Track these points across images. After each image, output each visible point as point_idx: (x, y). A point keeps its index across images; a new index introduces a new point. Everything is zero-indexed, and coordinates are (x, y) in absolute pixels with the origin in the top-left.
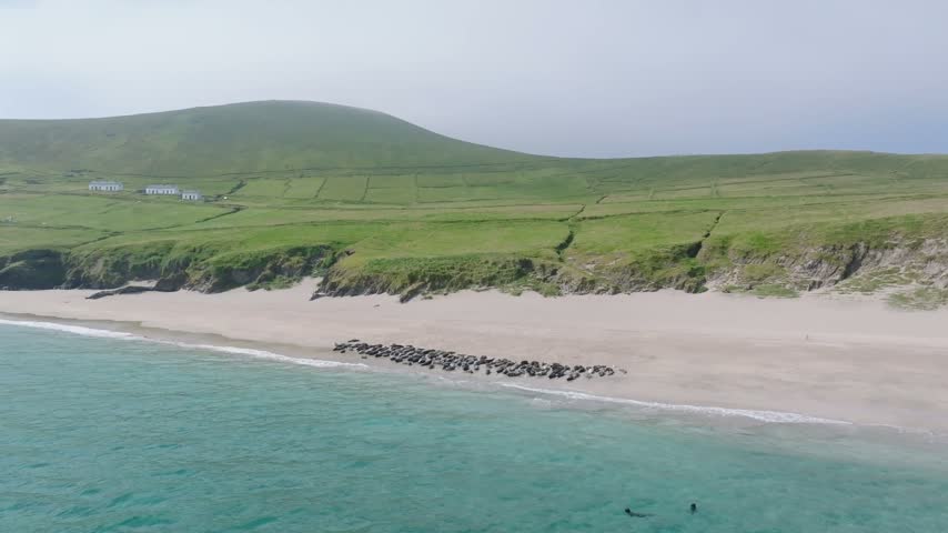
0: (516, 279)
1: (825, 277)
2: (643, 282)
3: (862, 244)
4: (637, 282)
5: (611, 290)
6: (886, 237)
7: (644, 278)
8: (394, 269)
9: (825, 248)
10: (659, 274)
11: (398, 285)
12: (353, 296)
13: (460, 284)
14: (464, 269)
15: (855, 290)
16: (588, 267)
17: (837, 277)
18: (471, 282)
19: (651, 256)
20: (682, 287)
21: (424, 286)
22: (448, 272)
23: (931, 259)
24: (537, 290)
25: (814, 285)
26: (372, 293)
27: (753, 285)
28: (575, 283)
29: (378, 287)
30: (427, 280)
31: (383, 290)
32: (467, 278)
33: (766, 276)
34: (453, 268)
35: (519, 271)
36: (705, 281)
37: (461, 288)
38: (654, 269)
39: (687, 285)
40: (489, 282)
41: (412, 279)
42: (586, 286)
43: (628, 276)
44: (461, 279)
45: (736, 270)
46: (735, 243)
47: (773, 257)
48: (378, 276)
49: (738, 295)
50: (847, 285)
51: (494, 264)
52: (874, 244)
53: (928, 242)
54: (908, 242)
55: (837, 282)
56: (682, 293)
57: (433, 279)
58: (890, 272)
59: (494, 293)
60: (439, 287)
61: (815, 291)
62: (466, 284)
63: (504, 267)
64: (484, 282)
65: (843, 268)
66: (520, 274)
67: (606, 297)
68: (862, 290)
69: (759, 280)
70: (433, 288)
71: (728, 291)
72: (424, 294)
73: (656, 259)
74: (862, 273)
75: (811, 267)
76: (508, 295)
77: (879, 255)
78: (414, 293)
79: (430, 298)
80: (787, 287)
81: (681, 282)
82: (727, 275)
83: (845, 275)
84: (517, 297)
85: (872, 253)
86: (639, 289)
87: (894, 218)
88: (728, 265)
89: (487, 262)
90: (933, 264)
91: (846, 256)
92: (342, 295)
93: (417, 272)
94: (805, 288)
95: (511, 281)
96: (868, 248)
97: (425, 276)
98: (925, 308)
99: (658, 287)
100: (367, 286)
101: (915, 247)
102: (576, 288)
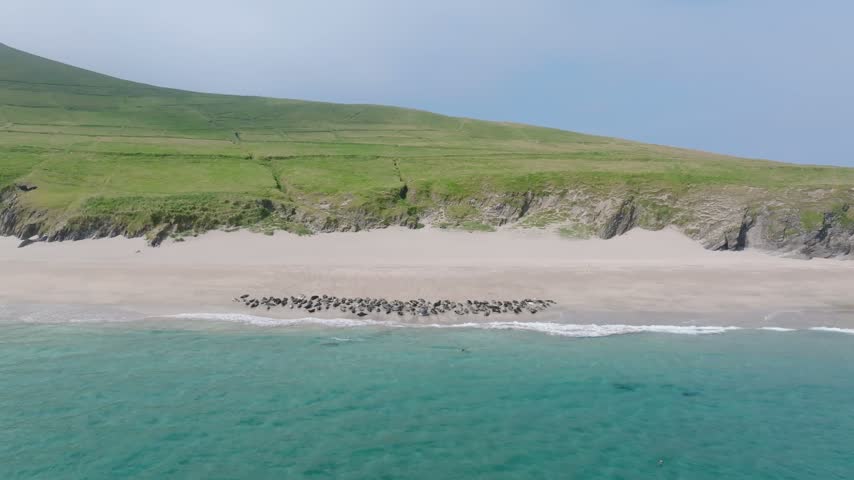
0: (262, 219)
1: (509, 216)
2: (375, 220)
3: (530, 192)
4: (371, 220)
5: (354, 228)
6: (544, 188)
7: (374, 217)
8: (128, 209)
9: (507, 194)
10: (385, 213)
11: (139, 226)
12: (76, 239)
13: (207, 224)
14: (205, 210)
15: (533, 225)
16: (323, 206)
17: (517, 216)
18: (216, 222)
19: (375, 198)
20: (405, 224)
21: (170, 227)
22: (192, 213)
23: (575, 203)
24: (286, 229)
25: (504, 222)
26: (102, 236)
27: (459, 221)
28: (321, 220)
29: (111, 229)
30: (172, 221)
31: (117, 233)
32: (213, 219)
33: (466, 215)
34: (194, 208)
35: (263, 211)
36: (418, 219)
37: (208, 229)
38: (381, 209)
39: (409, 222)
40: (236, 222)
41: (156, 220)
42: (331, 225)
43: (362, 215)
44: (207, 219)
45: (441, 210)
46: (435, 188)
47: (467, 200)
48: (109, 218)
49: (452, 230)
50: (526, 222)
51: (237, 204)
52: (537, 192)
53: (570, 192)
54: (558, 192)
55: (517, 219)
56: (406, 228)
57: (179, 220)
58: (550, 212)
59: (244, 233)
60: (186, 229)
61: (503, 226)
62: (214, 225)
63: (248, 207)
64: (231, 222)
65: (520, 209)
66: (264, 214)
67: (350, 234)
68: (537, 225)
69: (462, 217)
70: (180, 229)
71: (443, 226)
72: (173, 236)
73: (380, 200)
74: (532, 212)
75: (499, 208)
76: (260, 234)
77: (540, 200)
78: (162, 236)
79: (182, 240)
80: (484, 223)
81: (404, 219)
82: (436, 213)
83: (521, 215)
84: (271, 237)
85: (536, 198)
86: (373, 226)
87: (545, 173)
88: (434, 206)
89: (227, 202)
90: (575, 207)
91: (521, 201)
92: (62, 239)
93: (160, 213)
94: (496, 224)
95: (257, 221)
96: (533, 195)
97: (170, 217)
98: (583, 238)
99: (387, 224)
100: (95, 228)
101: (562, 195)
102: (322, 226)
